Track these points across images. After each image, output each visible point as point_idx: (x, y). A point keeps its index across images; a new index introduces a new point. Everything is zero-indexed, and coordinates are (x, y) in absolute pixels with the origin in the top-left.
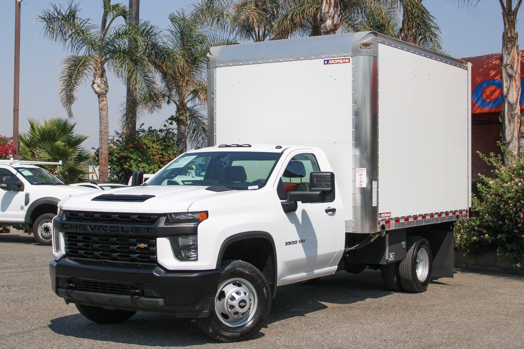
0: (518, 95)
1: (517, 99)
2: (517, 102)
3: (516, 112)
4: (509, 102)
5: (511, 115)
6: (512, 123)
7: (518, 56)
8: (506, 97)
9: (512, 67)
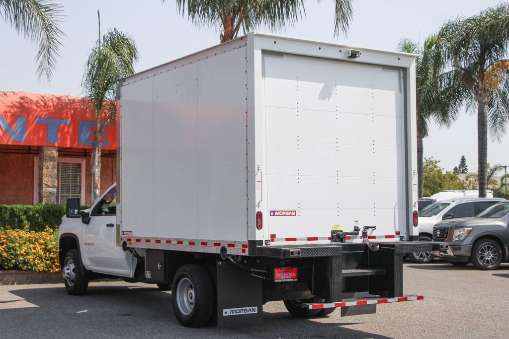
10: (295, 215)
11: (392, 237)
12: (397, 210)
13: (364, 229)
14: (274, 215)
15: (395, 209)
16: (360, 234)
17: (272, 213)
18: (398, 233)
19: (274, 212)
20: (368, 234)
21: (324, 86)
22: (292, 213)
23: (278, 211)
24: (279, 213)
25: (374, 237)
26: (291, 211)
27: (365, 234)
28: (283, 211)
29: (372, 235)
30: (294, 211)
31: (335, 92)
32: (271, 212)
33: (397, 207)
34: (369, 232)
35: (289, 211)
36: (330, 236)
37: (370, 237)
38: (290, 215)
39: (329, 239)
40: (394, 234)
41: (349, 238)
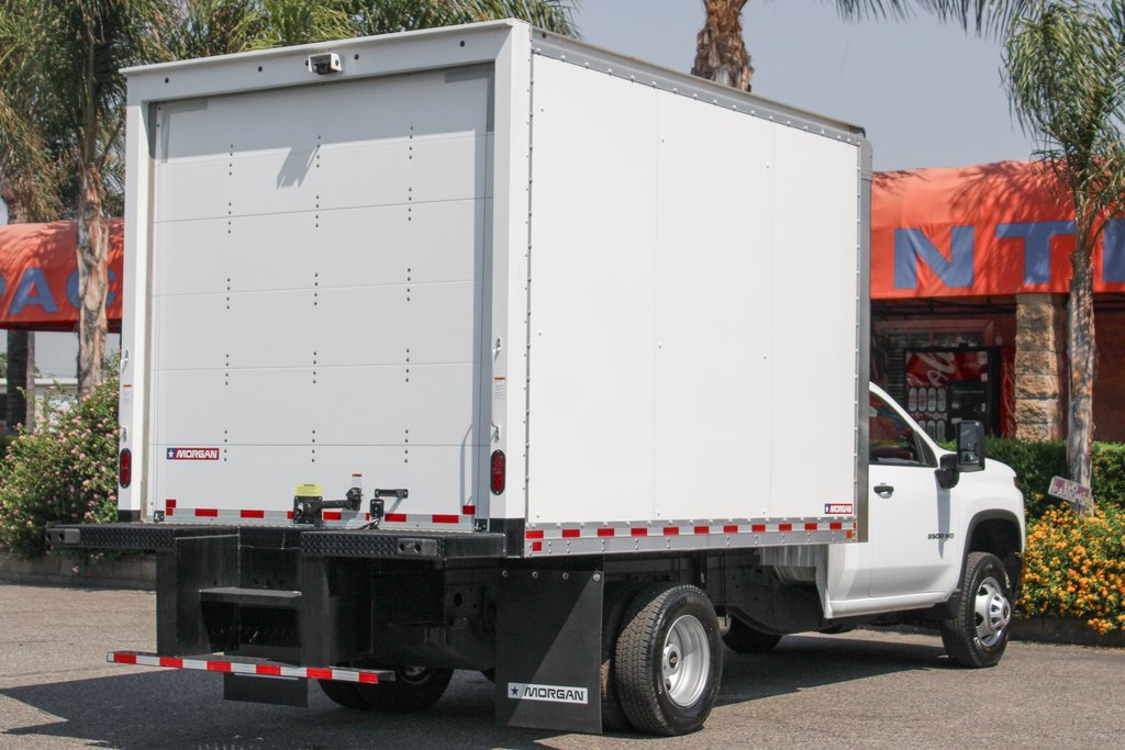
0: (102, 295)
1: (101, 303)
2: (99, 308)
3: (97, 323)
4: (86, 308)
5: (90, 329)
6: (91, 343)
7: (103, 233)
8: (83, 299)
9: (91, 251)
10: (217, 458)
11: (454, 519)
12: (469, 450)
13: (376, 496)
14: (174, 457)
15: (463, 445)
16: (365, 507)
17: (171, 454)
18: (468, 510)
19: (175, 451)
20: (387, 509)
21: (290, 154)
22: (211, 454)
23: (182, 449)
24: (185, 453)
25: (402, 518)
26: (210, 450)
27: (377, 509)
28: (192, 449)
29: (396, 512)
30: (214, 449)
31: (316, 161)
32: (169, 450)
33: (469, 441)
34: (389, 504)
35: (205, 450)
36: (292, 509)
37: (391, 517)
38: (207, 458)
39: (291, 515)
40: (457, 511)
41: (337, 516)
